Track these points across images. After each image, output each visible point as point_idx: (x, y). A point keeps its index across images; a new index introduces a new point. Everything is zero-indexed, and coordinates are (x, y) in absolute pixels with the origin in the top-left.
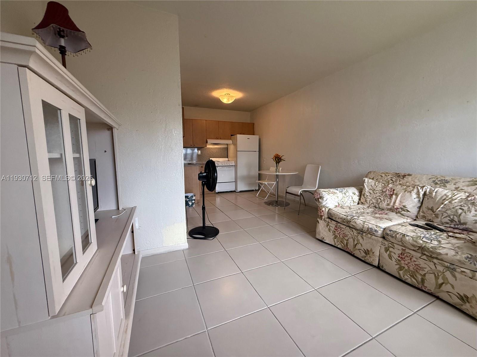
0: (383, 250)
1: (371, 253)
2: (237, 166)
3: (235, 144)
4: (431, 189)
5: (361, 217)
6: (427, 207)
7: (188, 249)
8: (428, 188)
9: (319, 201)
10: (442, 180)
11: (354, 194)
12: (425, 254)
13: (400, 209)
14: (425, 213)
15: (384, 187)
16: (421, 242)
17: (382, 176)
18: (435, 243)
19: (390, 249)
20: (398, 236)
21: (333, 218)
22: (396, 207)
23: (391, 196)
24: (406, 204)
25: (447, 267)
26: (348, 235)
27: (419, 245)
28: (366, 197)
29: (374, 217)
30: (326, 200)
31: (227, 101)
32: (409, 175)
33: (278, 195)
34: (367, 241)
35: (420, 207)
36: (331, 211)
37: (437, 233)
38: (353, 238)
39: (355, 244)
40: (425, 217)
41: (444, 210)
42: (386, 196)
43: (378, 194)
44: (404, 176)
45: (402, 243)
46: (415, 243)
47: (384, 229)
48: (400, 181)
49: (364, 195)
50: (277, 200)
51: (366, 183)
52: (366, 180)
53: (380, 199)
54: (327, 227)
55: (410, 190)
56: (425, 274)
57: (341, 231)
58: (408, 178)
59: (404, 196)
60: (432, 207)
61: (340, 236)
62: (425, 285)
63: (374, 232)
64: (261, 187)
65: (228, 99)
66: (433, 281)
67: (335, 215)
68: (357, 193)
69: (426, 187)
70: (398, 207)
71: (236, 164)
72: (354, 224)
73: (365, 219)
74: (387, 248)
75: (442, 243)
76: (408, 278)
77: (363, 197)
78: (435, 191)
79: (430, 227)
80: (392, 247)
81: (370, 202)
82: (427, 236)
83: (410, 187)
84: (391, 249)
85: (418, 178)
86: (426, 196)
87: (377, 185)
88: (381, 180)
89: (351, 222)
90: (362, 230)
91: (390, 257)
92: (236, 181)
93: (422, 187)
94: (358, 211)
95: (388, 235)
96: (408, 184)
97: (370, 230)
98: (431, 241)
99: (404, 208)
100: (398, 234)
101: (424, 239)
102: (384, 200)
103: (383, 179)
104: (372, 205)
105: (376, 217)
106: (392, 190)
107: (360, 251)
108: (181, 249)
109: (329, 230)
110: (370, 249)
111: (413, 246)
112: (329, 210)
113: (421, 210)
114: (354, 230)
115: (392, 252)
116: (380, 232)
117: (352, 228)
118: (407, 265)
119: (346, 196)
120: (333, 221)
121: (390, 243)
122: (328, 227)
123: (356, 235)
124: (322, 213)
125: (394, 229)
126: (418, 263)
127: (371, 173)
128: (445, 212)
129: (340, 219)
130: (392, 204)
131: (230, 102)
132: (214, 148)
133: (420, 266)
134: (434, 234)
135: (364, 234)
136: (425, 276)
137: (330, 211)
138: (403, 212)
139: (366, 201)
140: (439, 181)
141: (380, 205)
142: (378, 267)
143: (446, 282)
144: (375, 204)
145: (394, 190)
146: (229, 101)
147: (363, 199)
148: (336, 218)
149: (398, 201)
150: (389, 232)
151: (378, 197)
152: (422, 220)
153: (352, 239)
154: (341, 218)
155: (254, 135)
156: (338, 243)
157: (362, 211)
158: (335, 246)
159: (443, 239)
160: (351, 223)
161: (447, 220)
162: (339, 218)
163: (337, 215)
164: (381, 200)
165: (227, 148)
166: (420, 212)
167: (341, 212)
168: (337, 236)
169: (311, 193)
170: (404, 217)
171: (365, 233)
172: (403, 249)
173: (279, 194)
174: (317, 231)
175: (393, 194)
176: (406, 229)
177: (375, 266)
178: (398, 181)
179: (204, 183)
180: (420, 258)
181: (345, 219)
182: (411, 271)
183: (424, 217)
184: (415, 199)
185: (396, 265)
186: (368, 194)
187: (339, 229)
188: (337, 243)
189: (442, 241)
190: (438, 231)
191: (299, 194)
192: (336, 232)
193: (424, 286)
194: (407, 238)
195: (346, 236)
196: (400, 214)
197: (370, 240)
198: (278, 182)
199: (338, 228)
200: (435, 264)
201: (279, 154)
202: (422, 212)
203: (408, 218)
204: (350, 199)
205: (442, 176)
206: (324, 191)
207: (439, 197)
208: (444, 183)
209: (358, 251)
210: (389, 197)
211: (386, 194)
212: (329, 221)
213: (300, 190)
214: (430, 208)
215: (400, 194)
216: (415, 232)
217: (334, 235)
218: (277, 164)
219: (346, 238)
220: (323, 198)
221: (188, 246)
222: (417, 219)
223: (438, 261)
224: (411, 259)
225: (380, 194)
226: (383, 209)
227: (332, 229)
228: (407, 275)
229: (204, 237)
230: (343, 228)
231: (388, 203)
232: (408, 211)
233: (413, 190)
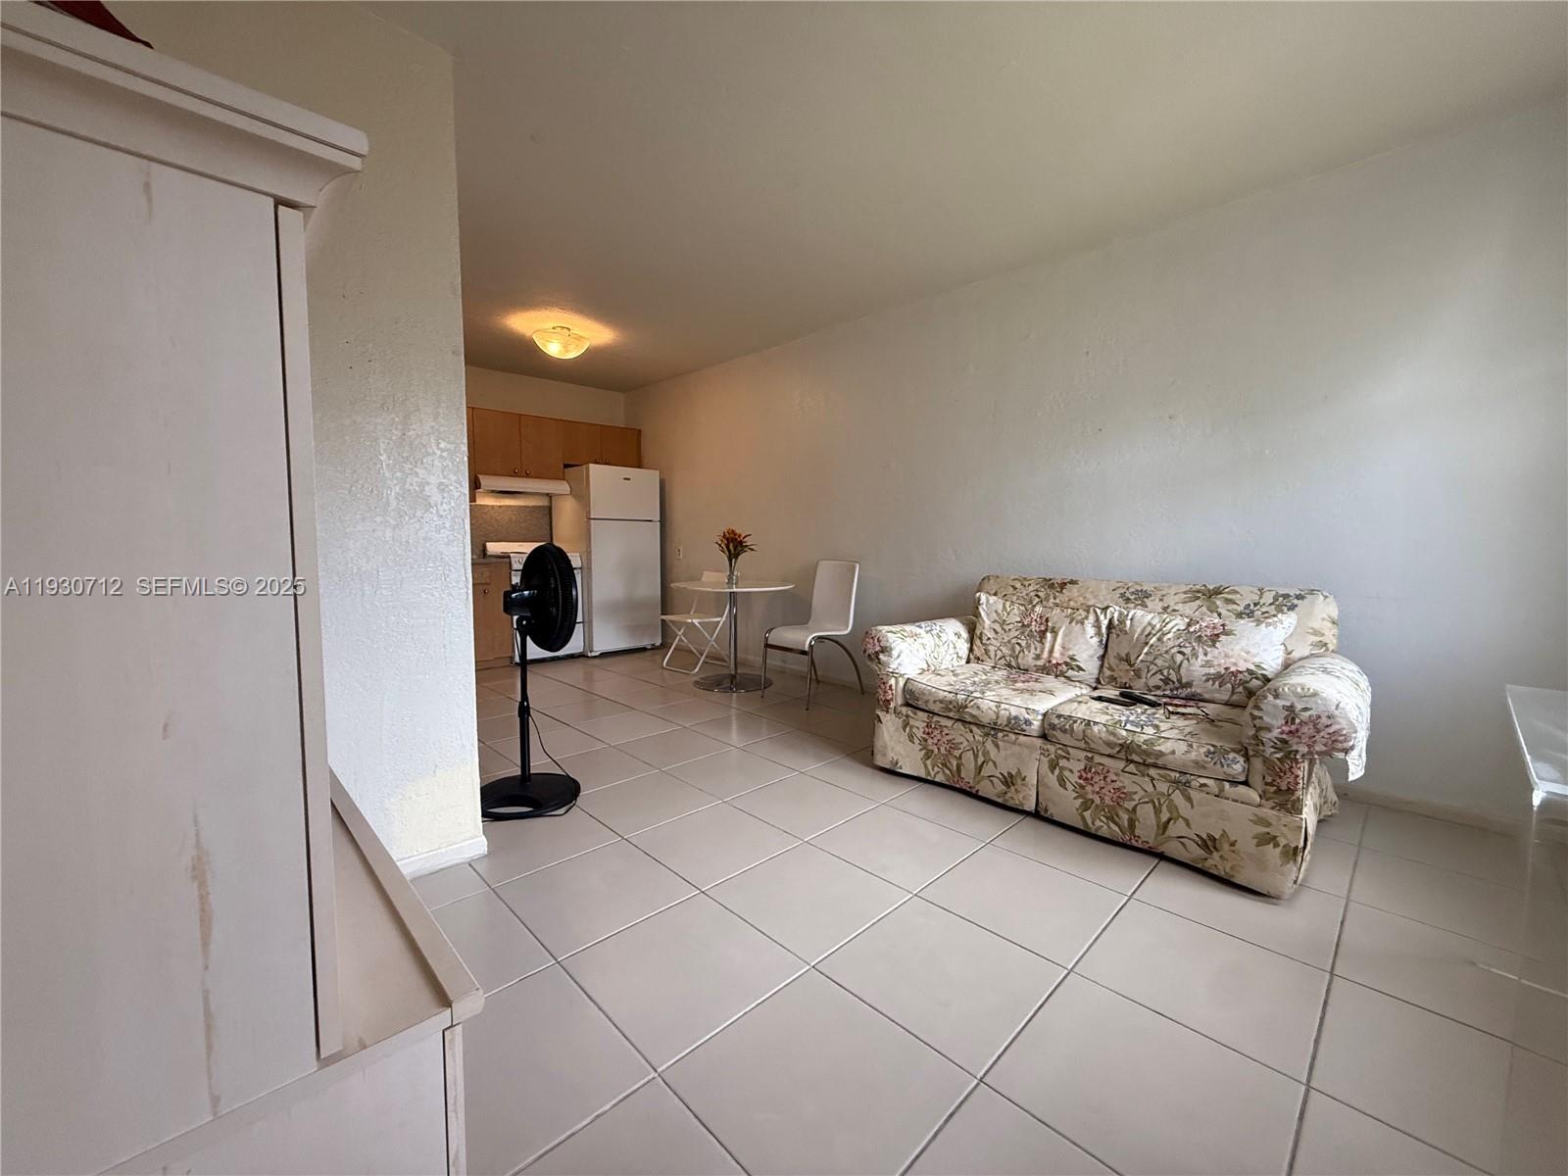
0: (1045, 767)
1: (1019, 781)
2: (590, 569)
3: (582, 496)
4: (1121, 614)
5: (988, 693)
6: (1118, 654)
7: (486, 856)
8: (1115, 611)
9: (879, 659)
10: (1137, 590)
11: (958, 635)
12: (1132, 761)
13: (1064, 666)
14: (1113, 670)
15: (1025, 615)
16: (1124, 733)
17: (1015, 588)
18: (1150, 730)
19: (1060, 761)
20: (1075, 725)
21: (921, 704)
22: (1054, 662)
23: (1043, 634)
24: (1075, 653)
25: (1176, 782)
26: (961, 743)
27: (1120, 742)
28: (988, 642)
29: (1014, 690)
30: (899, 656)
31: (560, 351)
32: (1073, 582)
33: (738, 660)
34: (1008, 752)
35: (1102, 658)
36: (913, 684)
37: (1146, 710)
38: (973, 749)
39: (979, 763)
40: (1116, 679)
41: (1150, 658)
42: (1031, 635)
43: (1014, 633)
44: (1063, 585)
45: (1086, 742)
46: (1112, 738)
47: (1045, 715)
48: (1055, 598)
49: (981, 639)
50: (733, 673)
51: (984, 606)
52: (983, 597)
53: (1018, 644)
54: (905, 731)
55: (1080, 618)
56: (1136, 806)
57: (942, 737)
58: (1070, 591)
59: (1070, 632)
60: (1127, 655)
61: (939, 749)
62: (1137, 832)
63: (1024, 727)
64: (677, 635)
65: (566, 348)
66: (1152, 820)
67: (923, 694)
68: (965, 635)
69: (1111, 609)
70: (1060, 662)
71: (585, 564)
72: (974, 712)
73: (998, 695)
74: (1052, 760)
75: (1162, 729)
76: (1102, 824)
77: (978, 642)
78: (1129, 617)
79: (1129, 699)
80: (1065, 757)
81: (996, 655)
82: (1132, 718)
83: (1081, 611)
84: (1063, 763)
85: (1090, 590)
86: (1113, 631)
87: (1009, 609)
88: (1015, 598)
89: (966, 707)
90: (995, 724)
91: (1062, 782)
92: (586, 620)
93: (1103, 609)
94: (976, 679)
95: (1053, 727)
96: (1072, 603)
97: (1013, 722)
98: (1142, 728)
99: (1071, 664)
100: (1075, 722)
101: (1129, 727)
102: (1028, 646)
103: (1018, 594)
104: (1003, 661)
105: (1018, 690)
106: (1044, 619)
107: (991, 781)
108: (463, 861)
109: (911, 738)
110: (1016, 770)
111: (1109, 744)
112: (906, 682)
113: (1106, 665)
114: (974, 729)
115: (1067, 768)
116: (1035, 722)
117: (970, 723)
118: (1098, 793)
119: (941, 643)
120: (918, 712)
121: (1060, 748)
122: (908, 729)
123: (981, 739)
124: (890, 692)
125: (1066, 711)
126: (1121, 784)
127: (989, 580)
128: (1152, 663)
129: (938, 703)
130: (1045, 655)
131: (572, 354)
132: (500, 507)
133: (1125, 791)
134: (1143, 713)
135: (1000, 735)
136: (1135, 812)
137: (909, 686)
138: (1070, 673)
139: (987, 652)
140: (1133, 593)
141: (1020, 660)
142: (1038, 815)
143: (1175, 815)
144: (1008, 658)
145: (1047, 620)
146: (567, 351)
147: (979, 647)
148: (927, 702)
149: (1057, 648)
150: (1056, 721)
151: (1014, 641)
152: (1109, 687)
153: (971, 752)
154: (941, 702)
155: (640, 466)
156: (936, 769)
157: (984, 677)
158: (929, 778)
159: (1161, 722)
160: (967, 710)
161: (1156, 680)
162: (935, 702)
163: (930, 693)
164: (1021, 647)
165: (550, 508)
166: (1105, 669)
167: (939, 685)
168: (933, 752)
169: (837, 642)
170: (1073, 683)
171: (1002, 731)
172: (1087, 758)
173: (738, 655)
174: (878, 744)
175: (1046, 630)
176: (1088, 708)
177: (1027, 814)
178: (1052, 597)
179: (524, 622)
180: (1123, 771)
181: (951, 702)
182: (1108, 806)
183: (1113, 679)
184: (1091, 637)
185: (1075, 798)
186: (991, 634)
187: (936, 732)
188: (933, 770)
189: (1161, 724)
190: (1146, 707)
191: (807, 648)
192: (930, 741)
193: (1135, 836)
194: (1096, 729)
195: (956, 746)
196: (1065, 677)
197: (1017, 748)
198: (735, 616)
199: (935, 728)
200: (1152, 779)
201: (738, 532)
202: (1108, 669)
203: (1083, 686)
204: (952, 651)
205: (1136, 583)
206: (891, 632)
207: (1139, 630)
208: (1141, 598)
209: (987, 782)
210: (1038, 639)
211: (1031, 631)
212: (910, 713)
213: (807, 637)
214: (1124, 655)
215: (1060, 628)
216: (1107, 714)
217: (924, 748)
218: (730, 561)
219: (957, 753)
220: (891, 649)
221: (488, 846)
222: (1100, 686)
223: (1159, 771)
224: (1105, 778)
225: (1018, 632)
226: (1027, 670)
227: (919, 734)
228: (1099, 819)
229: (530, 809)
230: (946, 727)
231: (1038, 652)
232: (1080, 669)
233: (1087, 618)
